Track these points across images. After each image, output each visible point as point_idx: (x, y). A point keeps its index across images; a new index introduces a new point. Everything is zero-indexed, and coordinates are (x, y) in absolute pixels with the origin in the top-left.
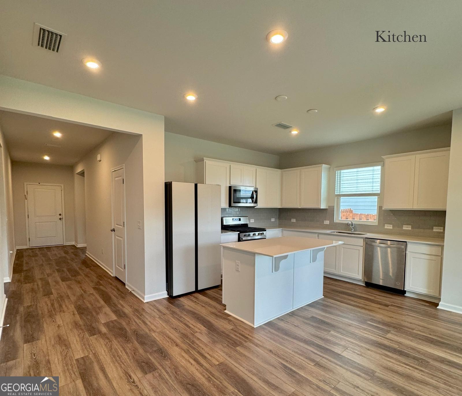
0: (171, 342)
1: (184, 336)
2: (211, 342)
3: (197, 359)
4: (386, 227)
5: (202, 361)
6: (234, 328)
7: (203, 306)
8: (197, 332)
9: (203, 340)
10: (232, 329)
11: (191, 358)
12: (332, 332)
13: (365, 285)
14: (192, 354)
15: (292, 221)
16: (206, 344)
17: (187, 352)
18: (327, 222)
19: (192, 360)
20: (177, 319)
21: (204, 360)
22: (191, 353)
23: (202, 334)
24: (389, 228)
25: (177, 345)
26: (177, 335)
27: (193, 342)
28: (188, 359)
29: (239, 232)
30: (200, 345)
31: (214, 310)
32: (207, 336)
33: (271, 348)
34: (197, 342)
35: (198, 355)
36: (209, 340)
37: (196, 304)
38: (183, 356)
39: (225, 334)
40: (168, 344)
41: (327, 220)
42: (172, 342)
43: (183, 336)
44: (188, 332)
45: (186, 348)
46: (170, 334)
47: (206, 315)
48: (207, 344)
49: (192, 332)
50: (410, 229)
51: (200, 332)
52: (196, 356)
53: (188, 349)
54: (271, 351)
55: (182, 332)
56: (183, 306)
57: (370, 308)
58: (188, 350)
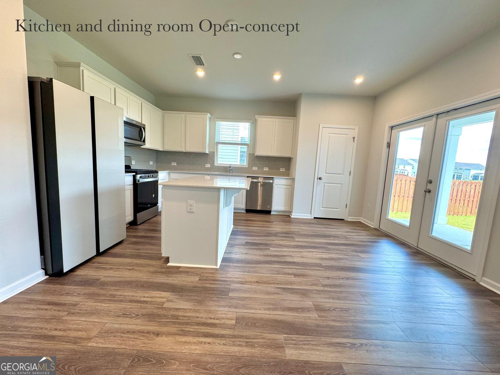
0: (143, 336)
1: (151, 317)
2: (196, 304)
3: (207, 333)
4: (253, 169)
5: (216, 331)
6: (200, 278)
7: (130, 270)
8: (163, 303)
9: (184, 307)
10: (199, 280)
11: (199, 336)
12: (271, 249)
13: (246, 211)
14: (194, 332)
15: (172, 165)
16: (193, 309)
17: (184, 333)
18: (208, 166)
19: (202, 338)
20: (110, 300)
21: (217, 329)
22: (190, 331)
23: (174, 301)
24: (255, 169)
25: (158, 334)
26: (138, 321)
27: (177, 317)
28: (198, 341)
29: (134, 174)
30: (188, 314)
31: (152, 269)
32: (181, 299)
33: (256, 280)
34: (180, 313)
35: (202, 327)
36: (192, 304)
37: (115, 271)
38: (185, 342)
39: (199, 287)
40: (138, 342)
41: (208, 164)
42: (143, 334)
43: (149, 317)
44: (150, 309)
45: (175, 329)
46: (125, 327)
47: (148, 278)
48: (195, 308)
49: (156, 306)
50: (268, 170)
51: (167, 301)
52: (203, 331)
53: (179, 329)
54: (257, 282)
55: (142, 314)
56: (98, 280)
57: (267, 226)
58: (182, 330)
